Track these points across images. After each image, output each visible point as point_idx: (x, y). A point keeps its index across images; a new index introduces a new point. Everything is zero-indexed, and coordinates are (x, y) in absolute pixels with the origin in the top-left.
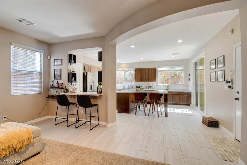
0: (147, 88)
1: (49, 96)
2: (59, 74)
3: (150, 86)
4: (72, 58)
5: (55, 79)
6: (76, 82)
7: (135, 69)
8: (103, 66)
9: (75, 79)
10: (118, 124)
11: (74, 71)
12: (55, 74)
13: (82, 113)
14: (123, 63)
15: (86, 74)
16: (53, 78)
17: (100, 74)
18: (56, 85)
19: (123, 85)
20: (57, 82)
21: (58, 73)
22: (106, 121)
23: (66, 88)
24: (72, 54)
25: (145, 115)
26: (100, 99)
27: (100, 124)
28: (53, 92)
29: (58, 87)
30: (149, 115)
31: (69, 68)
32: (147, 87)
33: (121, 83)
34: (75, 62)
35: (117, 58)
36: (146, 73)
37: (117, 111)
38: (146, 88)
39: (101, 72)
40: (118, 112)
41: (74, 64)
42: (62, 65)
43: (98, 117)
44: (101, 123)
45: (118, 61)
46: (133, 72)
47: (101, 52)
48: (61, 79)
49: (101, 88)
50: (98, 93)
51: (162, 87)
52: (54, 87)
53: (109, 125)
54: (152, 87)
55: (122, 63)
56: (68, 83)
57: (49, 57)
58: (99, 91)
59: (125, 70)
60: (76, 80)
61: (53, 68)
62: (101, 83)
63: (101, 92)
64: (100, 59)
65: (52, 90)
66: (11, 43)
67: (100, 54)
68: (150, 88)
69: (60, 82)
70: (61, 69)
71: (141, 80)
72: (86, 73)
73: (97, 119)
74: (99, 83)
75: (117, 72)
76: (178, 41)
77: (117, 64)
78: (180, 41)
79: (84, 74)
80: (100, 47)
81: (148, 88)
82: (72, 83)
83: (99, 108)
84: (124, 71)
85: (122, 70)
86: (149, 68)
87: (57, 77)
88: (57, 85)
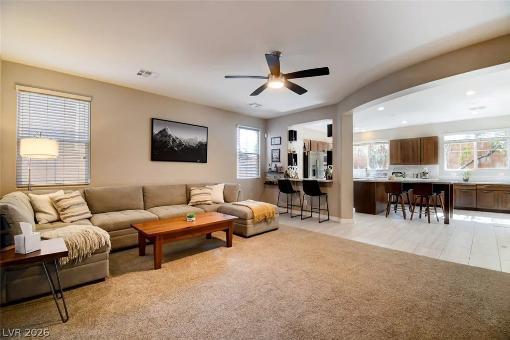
0: (417, 177)
1: (266, 182)
2: (278, 156)
3: (423, 173)
4: (292, 135)
5: (272, 161)
6: (297, 165)
7: (391, 141)
8: (335, 143)
9: (296, 161)
10: (355, 222)
11: (294, 152)
12: (272, 155)
13: (306, 204)
14: (366, 132)
15: (306, 155)
16: (270, 161)
17: (330, 154)
18: (273, 169)
19: (366, 170)
20: (276, 165)
21: (276, 154)
22: (339, 216)
23: (286, 172)
24: (292, 131)
25: (405, 218)
26: (331, 187)
27: (330, 219)
28: (271, 178)
29: (277, 171)
30: (411, 219)
31: (289, 148)
32: (417, 174)
33: (362, 167)
34: (296, 140)
35: (354, 125)
36: (415, 149)
37: (354, 209)
38: (415, 176)
39: (332, 151)
40: (356, 211)
41: (294, 142)
42: (281, 144)
43: (328, 210)
44: (332, 218)
45: (356, 130)
46: (387, 147)
47: (332, 125)
48: (280, 161)
49: (331, 172)
50: (327, 179)
51: (452, 174)
52: (272, 172)
53: (343, 221)
54: (428, 175)
55: (364, 131)
56: (289, 167)
57: (266, 135)
58: (329, 177)
59: (371, 143)
60: (297, 163)
61: (270, 148)
62: (331, 166)
63: (331, 178)
64: (330, 134)
65: (268, 175)
66: (237, 125)
67: (330, 127)
68: (424, 177)
69: (279, 165)
70: (280, 149)
71: (405, 161)
72: (306, 153)
73: (327, 212)
74: (329, 166)
75: (354, 147)
76: (467, 92)
77: (354, 134)
78: (470, 93)
79: (304, 153)
80: (329, 118)
81: (419, 176)
82: (293, 167)
83: (329, 198)
84: (367, 146)
85: (364, 144)
86: (420, 138)
87: (275, 159)
88: (275, 169)
